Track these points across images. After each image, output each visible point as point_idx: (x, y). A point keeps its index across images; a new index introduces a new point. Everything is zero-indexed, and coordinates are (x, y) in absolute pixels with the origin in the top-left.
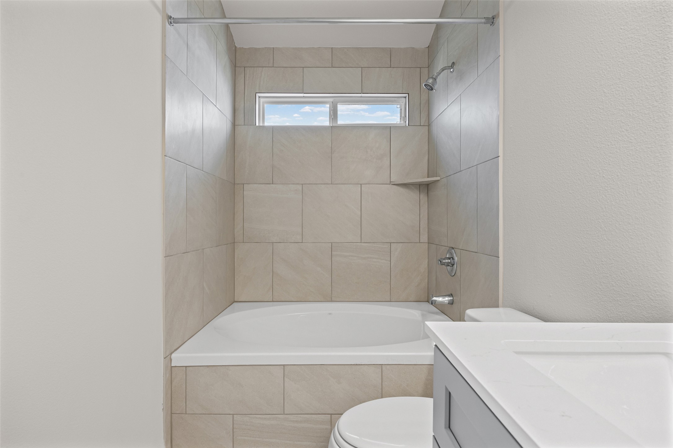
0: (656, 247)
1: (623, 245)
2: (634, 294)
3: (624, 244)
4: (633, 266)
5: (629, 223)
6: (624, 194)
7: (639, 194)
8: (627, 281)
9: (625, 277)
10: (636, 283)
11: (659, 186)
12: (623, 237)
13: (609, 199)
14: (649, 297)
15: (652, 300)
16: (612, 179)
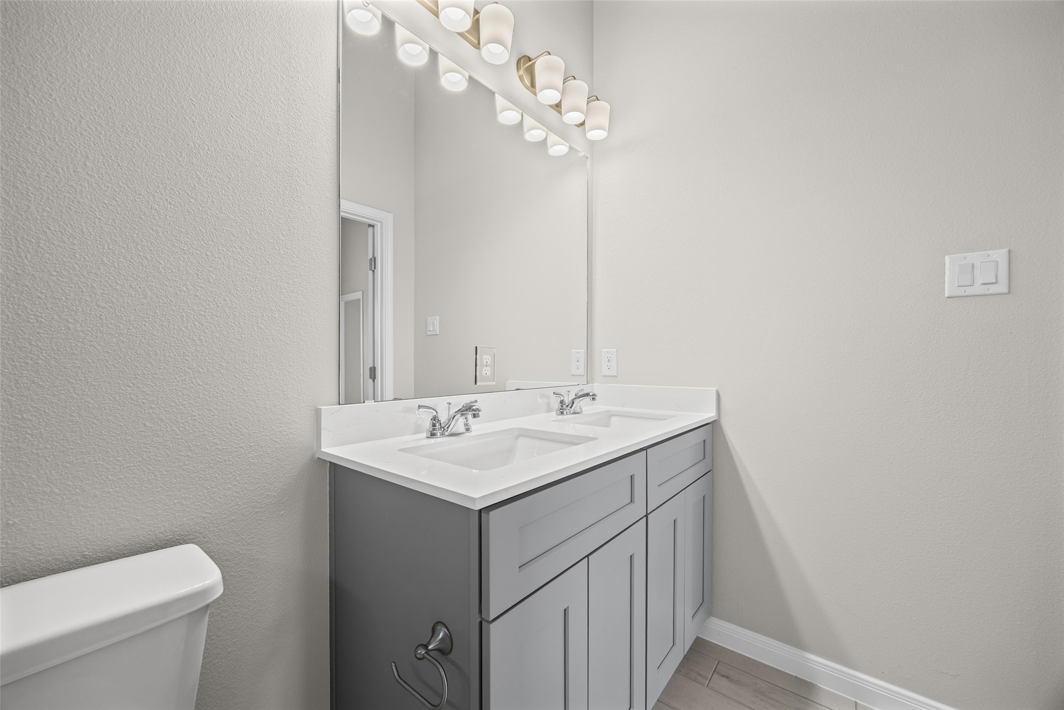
0: (281, 386)
1: (234, 389)
2: (252, 444)
3: (236, 387)
4: (251, 412)
5: (244, 361)
6: (236, 325)
7: (260, 328)
8: (240, 432)
9: (237, 428)
10: (255, 430)
11: (286, 323)
12: (235, 378)
13: (209, 328)
14: (273, 440)
15: (277, 442)
16: (214, 303)
